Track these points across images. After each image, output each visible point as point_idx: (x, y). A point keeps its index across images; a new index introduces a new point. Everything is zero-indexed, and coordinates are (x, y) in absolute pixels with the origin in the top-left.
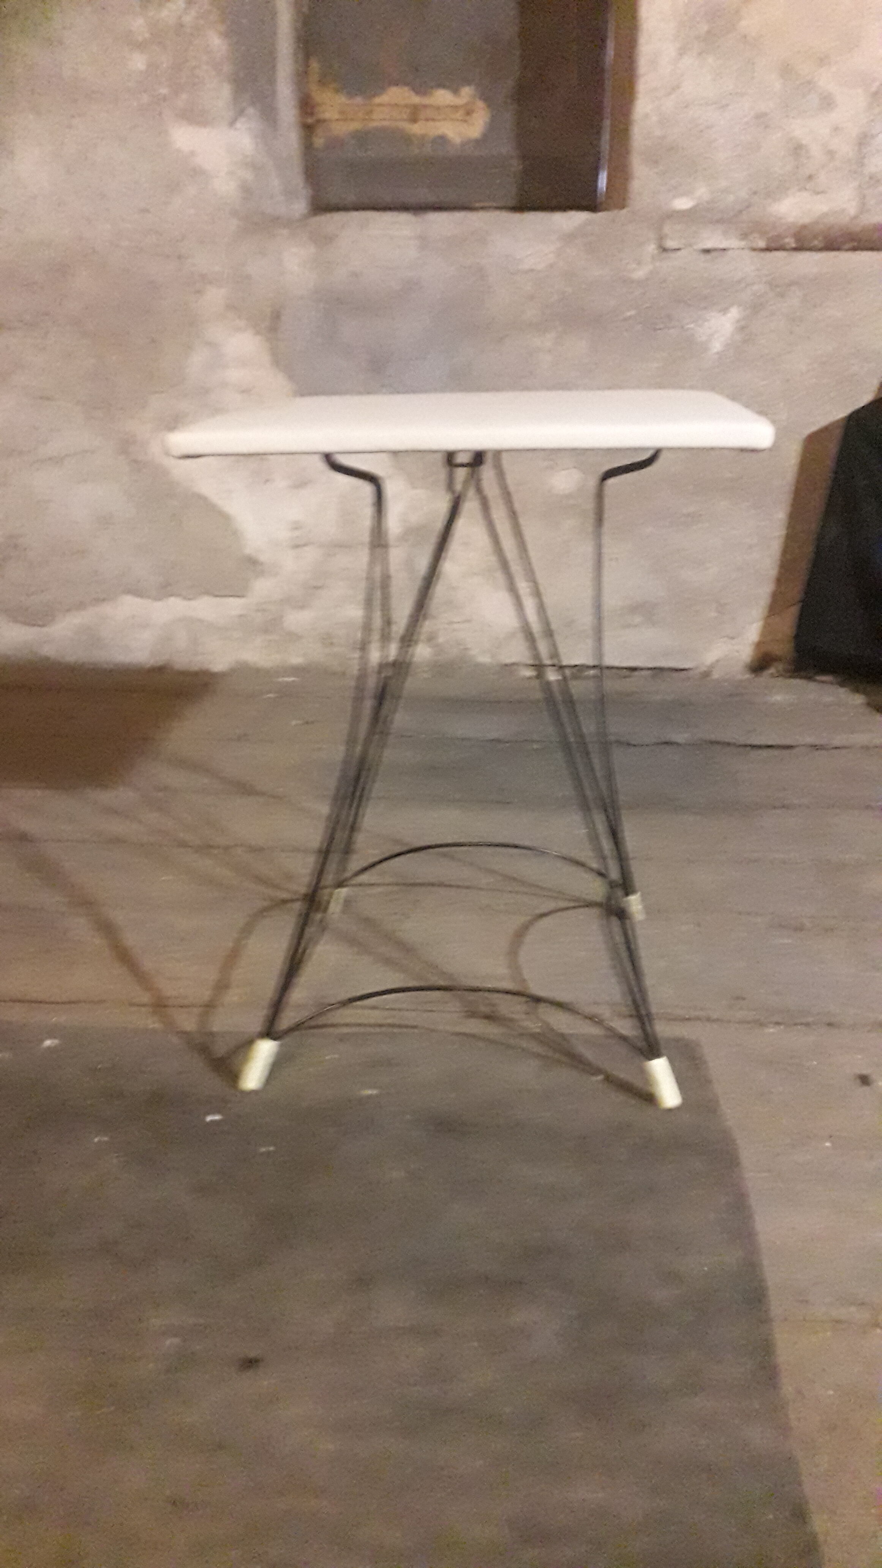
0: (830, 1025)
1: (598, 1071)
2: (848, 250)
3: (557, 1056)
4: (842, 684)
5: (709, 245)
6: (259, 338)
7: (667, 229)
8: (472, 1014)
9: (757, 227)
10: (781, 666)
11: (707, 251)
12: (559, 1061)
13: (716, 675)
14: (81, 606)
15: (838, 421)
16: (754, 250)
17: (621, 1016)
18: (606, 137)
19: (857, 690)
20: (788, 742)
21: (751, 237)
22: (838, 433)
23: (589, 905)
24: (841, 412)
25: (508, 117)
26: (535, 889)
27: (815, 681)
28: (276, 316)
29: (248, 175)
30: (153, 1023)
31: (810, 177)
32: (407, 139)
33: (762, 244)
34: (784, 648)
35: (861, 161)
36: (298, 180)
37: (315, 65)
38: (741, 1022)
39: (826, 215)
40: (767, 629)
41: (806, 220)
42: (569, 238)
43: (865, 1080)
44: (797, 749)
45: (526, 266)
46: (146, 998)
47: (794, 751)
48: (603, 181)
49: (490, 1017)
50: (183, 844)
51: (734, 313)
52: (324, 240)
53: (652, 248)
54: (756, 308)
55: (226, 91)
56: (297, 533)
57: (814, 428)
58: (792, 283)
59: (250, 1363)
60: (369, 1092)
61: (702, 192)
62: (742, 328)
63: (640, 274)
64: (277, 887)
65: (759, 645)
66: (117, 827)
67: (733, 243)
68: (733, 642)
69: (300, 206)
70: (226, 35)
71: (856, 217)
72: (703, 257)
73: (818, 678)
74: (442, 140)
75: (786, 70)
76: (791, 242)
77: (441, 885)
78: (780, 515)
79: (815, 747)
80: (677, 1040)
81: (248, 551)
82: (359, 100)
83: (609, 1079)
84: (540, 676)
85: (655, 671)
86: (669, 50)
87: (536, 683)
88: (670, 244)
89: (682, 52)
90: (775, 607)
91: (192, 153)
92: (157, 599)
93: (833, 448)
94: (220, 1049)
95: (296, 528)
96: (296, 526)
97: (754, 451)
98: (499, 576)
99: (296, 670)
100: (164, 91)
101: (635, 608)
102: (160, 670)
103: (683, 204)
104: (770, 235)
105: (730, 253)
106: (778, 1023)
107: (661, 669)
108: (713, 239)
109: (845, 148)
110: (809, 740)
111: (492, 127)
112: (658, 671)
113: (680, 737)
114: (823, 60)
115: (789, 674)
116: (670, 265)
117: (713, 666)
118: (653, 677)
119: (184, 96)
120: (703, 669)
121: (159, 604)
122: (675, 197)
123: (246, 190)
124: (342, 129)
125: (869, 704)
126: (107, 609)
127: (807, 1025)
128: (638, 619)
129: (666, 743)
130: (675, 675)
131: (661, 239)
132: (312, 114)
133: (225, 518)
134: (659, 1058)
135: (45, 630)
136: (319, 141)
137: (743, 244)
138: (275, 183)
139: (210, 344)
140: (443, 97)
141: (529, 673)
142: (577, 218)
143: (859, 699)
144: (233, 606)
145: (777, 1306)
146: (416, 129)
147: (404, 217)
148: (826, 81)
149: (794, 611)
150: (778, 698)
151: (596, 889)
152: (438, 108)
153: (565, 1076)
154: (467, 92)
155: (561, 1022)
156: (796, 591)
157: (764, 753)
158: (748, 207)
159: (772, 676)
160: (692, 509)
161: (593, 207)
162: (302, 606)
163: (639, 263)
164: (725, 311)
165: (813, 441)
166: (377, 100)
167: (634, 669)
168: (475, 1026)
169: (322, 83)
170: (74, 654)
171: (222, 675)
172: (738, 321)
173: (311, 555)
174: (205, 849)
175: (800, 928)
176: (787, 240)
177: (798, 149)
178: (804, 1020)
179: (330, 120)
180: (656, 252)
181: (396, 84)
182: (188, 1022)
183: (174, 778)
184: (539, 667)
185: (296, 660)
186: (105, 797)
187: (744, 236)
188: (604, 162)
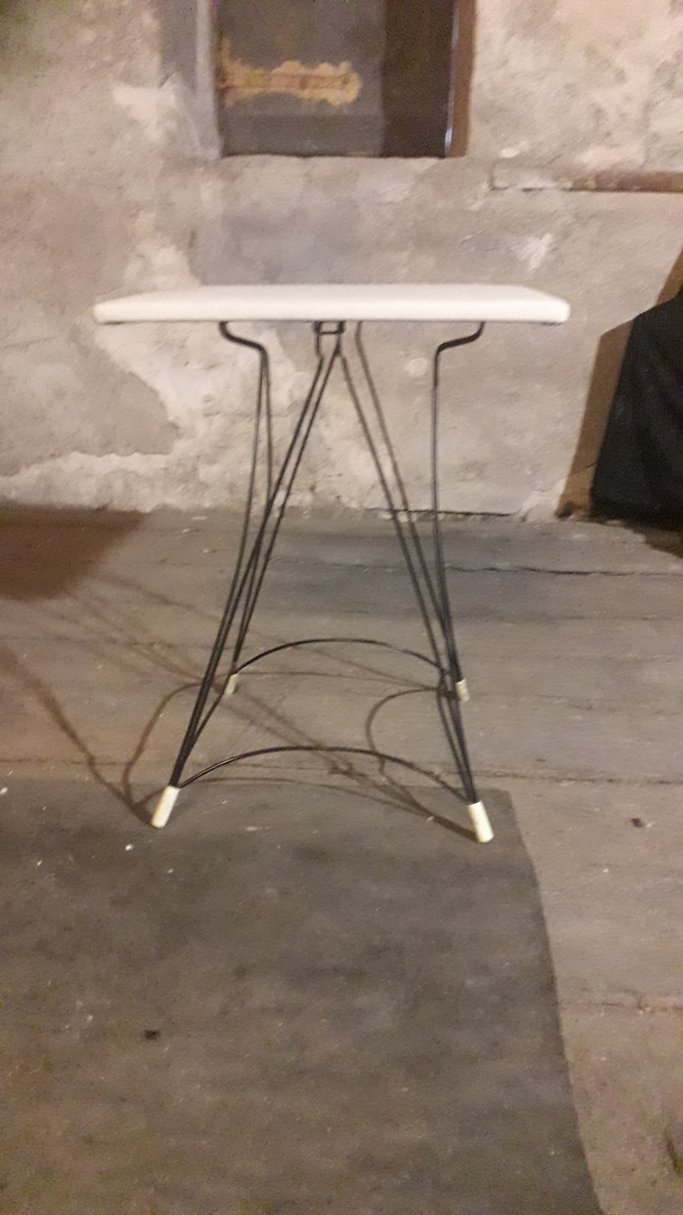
0: (611, 781)
1: (430, 814)
2: (637, 191)
3: (397, 802)
4: (627, 526)
5: (529, 185)
6: (181, 253)
7: (497, 172)
8: (335, 770)
9: (567, 173)
10: (582, 513)
11: (527, 190)
12: (398, 807)
13: (530, 520)
14: (40, 460)
15: (627, 323)
16: (564, 189)
17: (449, 772)
18: (451, 104)
19: (636, 531)
20: (585, 569)
21: (562, 179)
22: (626, 334)
23: (427, 689)
24: (629, 316)
25: (376, 86)
26: (388, 677)
27: (607, 525)
28: (193, 235)
29: (173, 125)
30: (88, 777)
31: (608, 134)
32: (298, 101)
33: (569, 185)
34: (584, 499)
35: (645, 122)
36: (214, 133)
37: (227, 43)
38: (542, 778)
39: (620, 163)
40: (569, 484)
41: (604, 168)
42: (420, 178)
43: (637, 822)
44: (591, 575)
45: (388, 198)
46: (80, 757)
47: (588, 577)
48: (449, 137)
49: (349, 773)
50: (114, 641)
51: (548, 238)
52: (232, 177)
53: (485, 186)
54: (565, 235)
55: (156, 59)
56: (209, 405)
57: (607, 330)
58: (592, 216)
59: (151, 1035)
60: (251, 829)
61: (524, 144)
62: (553, 249)
63: (476, 207)
64: (187, 674)
65: (564, 496)
66: (64, 628)
67: (549, 184)
68: (545, 493)
69: (214, 153)
70: (155, 16)
71: (642, 167)
72: (524, 195)
73: (609, 522)
74: (324, 102)
75: (590, 52)
76: (592, 184)
77: (311, 673)
78: (582, 394)
79: (606, 573)
80: (493, 791)
81: (171, 418)
82: (260, 71)
83: (439, 820)
84: (395, 518)
85: (484, 516)
86: (500, 32)
87: (392, 524)
88: (498, 183)
89: (510, 35)
90: (576, 468)
91: (129, 108)
92: (99, 456)
93: (622, 345)
94: (137, 796)
95: (208, 401)
96: (207, 399)
97: (553, 324)
98: (363, 439)
99: (207, 512)
100: (108, 58)
101: (468, 467)
102: (102, 510)
103: (508, 153)
104: (576, 178)
105: (545, 192)
106: (570, 779)
107: (489, 514)
108: (533, 182)
109: (634, 111)
110: (599, 567)
111: (363, 92)
112: (486, 515)
113: (503, 564)
114: (618, 45)
115: (587, 519)
116: (499, 200)
117: (529, 511)
118: (483, 520)
119: (123, 64)
120: (521, 515)
121: (100, 460)
122: (502, 148)
123: (172, 138)
124: (247, 93)
125: (647, 542)
126: (59, 462)
127: (594, 781)
128: (471, 475)
129: (492, 569)
130: (499, 518)
131: (492, 180)
132: (224, 80)
133: (154, 393)
134: (477, 802)
135: (13, 479)
136: (229, 102)
137: (555, 184)
138: (195, 134)
139: (142, 256)
140: (325, 69)
141: (388, 516)
142: (428, 163)
143: (640, 538)
144: (158, 461)
145: (563, 993)
146: (306, 94)
147: (295, 160)
148: (620, 60)
149: (591, 471)
150: (577, 536)
151: (432, 676)
152: (323, 78)
153: (403, 818)
154: (345, 66)
155: (401, 775)
156: (593, 455)
157: (567, 578)
158: (559, 157)
159: (572, 520)
160: (513, 390)
161: (441, 155)
162: (212, 461)
163: (476, 198)
164: (541, 236)
165: (607, 339)
166: (276, 71)
167: (468, 514)
168: (337, 780)
169: (233, 56)
170: (35, 499)
171: (149, 515)
172: (550, 245)
173: (219, 421)
174: (132, 644)
175: (590, 708)
176: (589, 182)
177: (599, 113)
178: (591, 777)
179: (238, 87)
180: (488, 190)
181: (289, 59)
182: (113, 776)
183: (108, 591)
184: (394, 512)
185: (207, 504)
186: (53, 605)
187: (556, 178)
188: (450, 121)
